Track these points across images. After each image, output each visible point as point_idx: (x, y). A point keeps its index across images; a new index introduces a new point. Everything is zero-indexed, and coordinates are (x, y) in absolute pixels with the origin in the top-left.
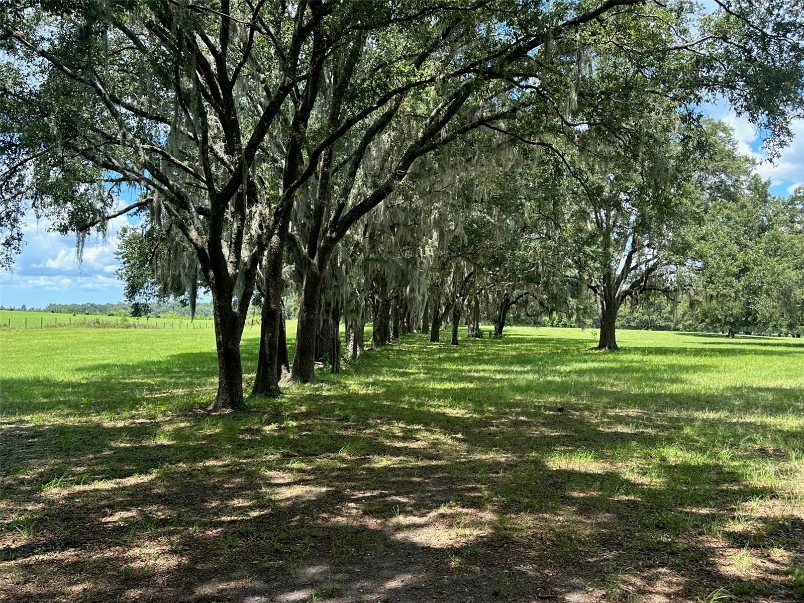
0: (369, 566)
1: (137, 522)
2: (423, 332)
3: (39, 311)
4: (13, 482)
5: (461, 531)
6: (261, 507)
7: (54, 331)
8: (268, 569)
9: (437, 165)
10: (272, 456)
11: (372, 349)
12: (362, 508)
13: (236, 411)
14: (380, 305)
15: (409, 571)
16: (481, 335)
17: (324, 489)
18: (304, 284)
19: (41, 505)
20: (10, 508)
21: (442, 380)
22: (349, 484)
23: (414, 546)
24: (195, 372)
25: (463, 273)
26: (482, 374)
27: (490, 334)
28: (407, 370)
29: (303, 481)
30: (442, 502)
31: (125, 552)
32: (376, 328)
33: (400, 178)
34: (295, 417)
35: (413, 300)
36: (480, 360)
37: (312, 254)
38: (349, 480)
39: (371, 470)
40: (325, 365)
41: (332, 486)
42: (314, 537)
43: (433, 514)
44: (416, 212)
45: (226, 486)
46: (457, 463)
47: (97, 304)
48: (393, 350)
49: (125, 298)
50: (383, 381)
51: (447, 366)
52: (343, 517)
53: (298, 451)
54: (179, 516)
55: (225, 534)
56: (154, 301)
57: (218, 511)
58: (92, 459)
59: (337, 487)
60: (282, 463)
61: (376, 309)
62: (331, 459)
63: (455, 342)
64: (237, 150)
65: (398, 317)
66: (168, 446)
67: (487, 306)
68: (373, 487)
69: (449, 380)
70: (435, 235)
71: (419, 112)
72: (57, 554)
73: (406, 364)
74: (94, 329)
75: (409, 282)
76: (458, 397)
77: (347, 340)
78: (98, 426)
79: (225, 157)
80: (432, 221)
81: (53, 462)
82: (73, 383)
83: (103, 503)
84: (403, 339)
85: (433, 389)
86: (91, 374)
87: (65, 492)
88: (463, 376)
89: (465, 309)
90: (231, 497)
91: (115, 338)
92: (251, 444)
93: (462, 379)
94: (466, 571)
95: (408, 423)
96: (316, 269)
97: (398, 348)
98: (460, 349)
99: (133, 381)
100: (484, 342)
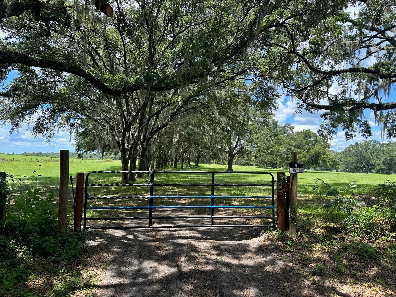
2: (171, 165)
16: (191, 166)
27: (194, 166)
37: (144, 142)
63: (182, 168)
65: (163, 160)
67: (193, 157)
70: (178, 135)
75: (170, 149)
80: (177, 131)
84: (164, 167)
85: (178, 180)
89: (186, 157)
95: (173, 187)
96: (145, 146)
100: (192, 169)
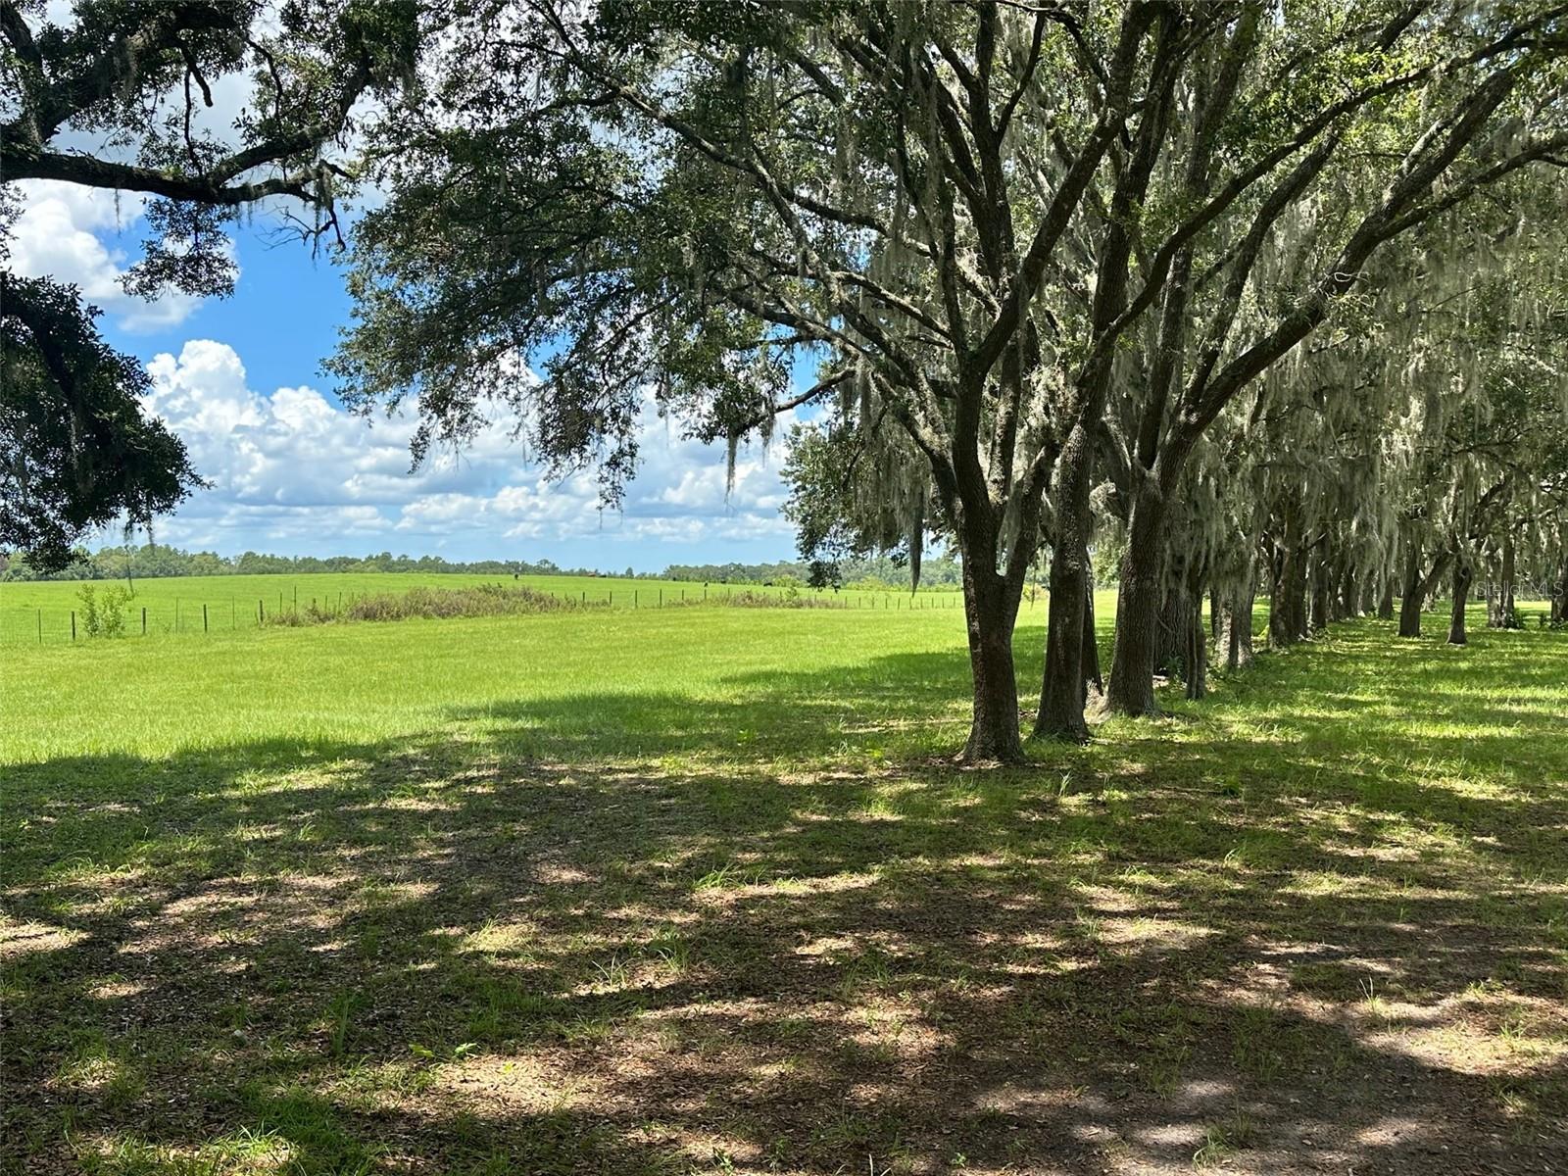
0: (1319, 1095)
1: (856, 961)
2: (1380, 616)
3: (653, 577)
4: (647, 874)
5: (1522, 1044)
6: (1081, 954)
7: (681, 613)
8: (1110, 1077)
9: (1423, 256)
10: (1087, 856)
11: (1268, 651)
12: (1290, 975)
13: (1007, 766)
14: (1286, 560)
15: (1408, 1115)
16: (1521, 621)
17: (1203, 931)
18: (1131, 519)
19: (694, 917)
20: (646, 917)
21: (1437, 719)
22: (1254, 925)
23: (1411, 1064)
24: (921, 690)
25: (1478, 487)
26: (1530, 708)
27: (1543, 620)
28: (1353, 697)
29: (1158, 910)
30: (1470, 979)
31: (840, 1012)
32: (1278, 606)
33: (1342, 289)
34: (1125, 782)
35: (1363, 548)
36: (1523, 678)
37: (1147, 459)
38: (1254, 916)
39: (1298, 901)
40: (1172, 681)
41: (1218, 927)
42: (1194, 1024)
43: (1450, 1002)
44: (1374, 360)
45: (1007, 907)
46: (1493, 898)
47: (745, 564)
48: (1314, 653)
49: (799, 554)
50: (1301, 718)
51: (1445, 688)
52: (1249, 990)
53: (1139, 851)
54: (929, 955)
55: (1017, 998)
56: (846, 556)
57: (999, 954)
58: (768, 840)
59: (1230, 930)
60: (1110, 872)
61: (1276, 567)
62: (1209, 872)
63: (1459, 637)
64: (1006, 264)
65: (1323, 587)
66: (893, 824)
67: (1533, 558)
68: (1308, 936)
69: (1454, 718)
70: (1416, 406)
71: (1383, 146)
72: (728, 1006)
73: (1350, 683)
74: (743, 610)
75: (1356, 510)
76: (1482, 757)
77: (1216, 631)
78: (771, 781)
79: (979, 280)
80: (1410, 375)
81: (705, 841)
82: (720, 704)
83: (795, 919)
84: (1335, 630)
85: (1419, 737)
86: (748, 688)
87: (730, 896)
88: (1484, 711)
89: (1482, 564)
90: (1019, 929)
91: (778, 626)
92: (1043, 830)
93: (1485, 718)
94: (1542, 1128)
95: (1371, 806)
96: (1154, 489)
97: (1325, 649)
98: (1473, 653)
99: (818, 702)
100: (1528, 638)
